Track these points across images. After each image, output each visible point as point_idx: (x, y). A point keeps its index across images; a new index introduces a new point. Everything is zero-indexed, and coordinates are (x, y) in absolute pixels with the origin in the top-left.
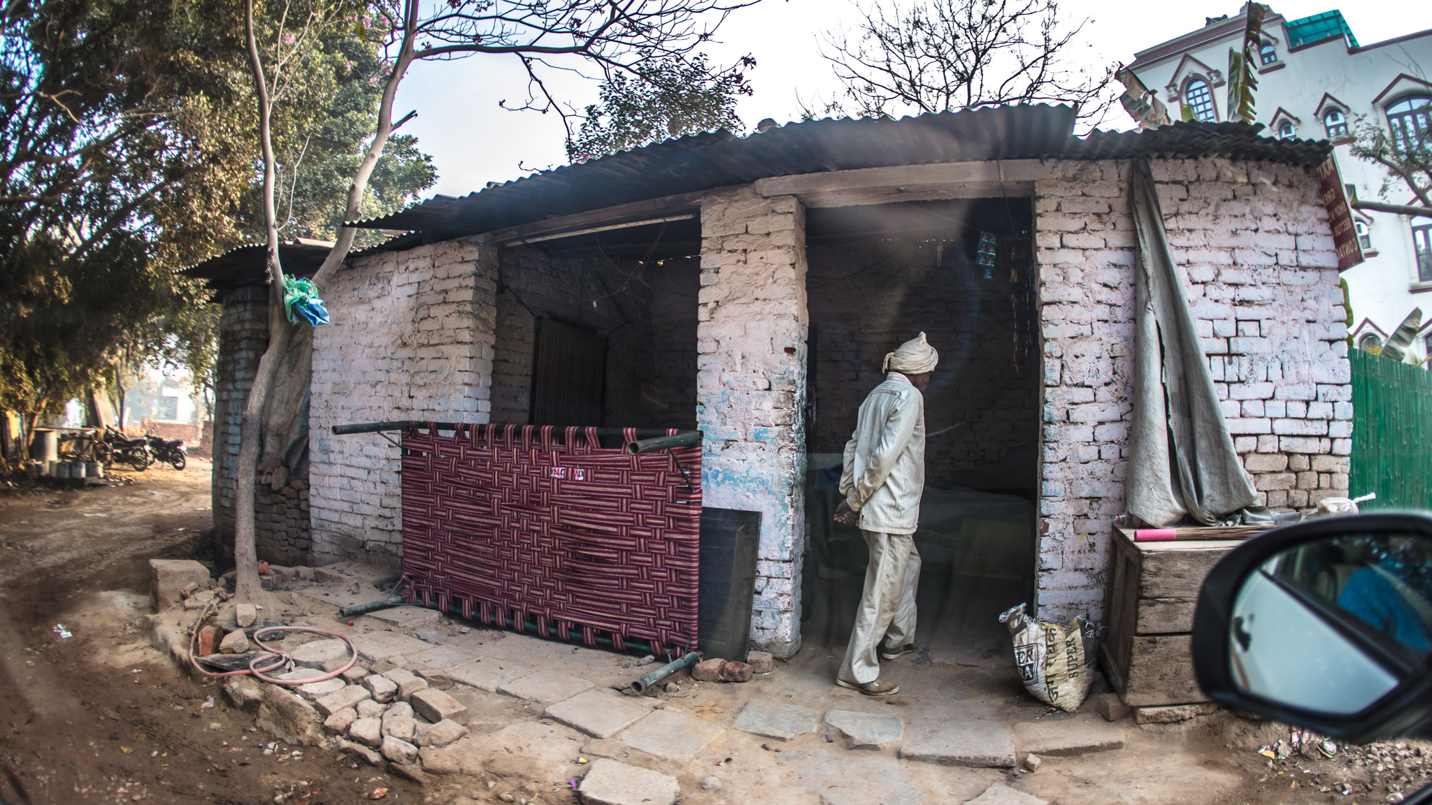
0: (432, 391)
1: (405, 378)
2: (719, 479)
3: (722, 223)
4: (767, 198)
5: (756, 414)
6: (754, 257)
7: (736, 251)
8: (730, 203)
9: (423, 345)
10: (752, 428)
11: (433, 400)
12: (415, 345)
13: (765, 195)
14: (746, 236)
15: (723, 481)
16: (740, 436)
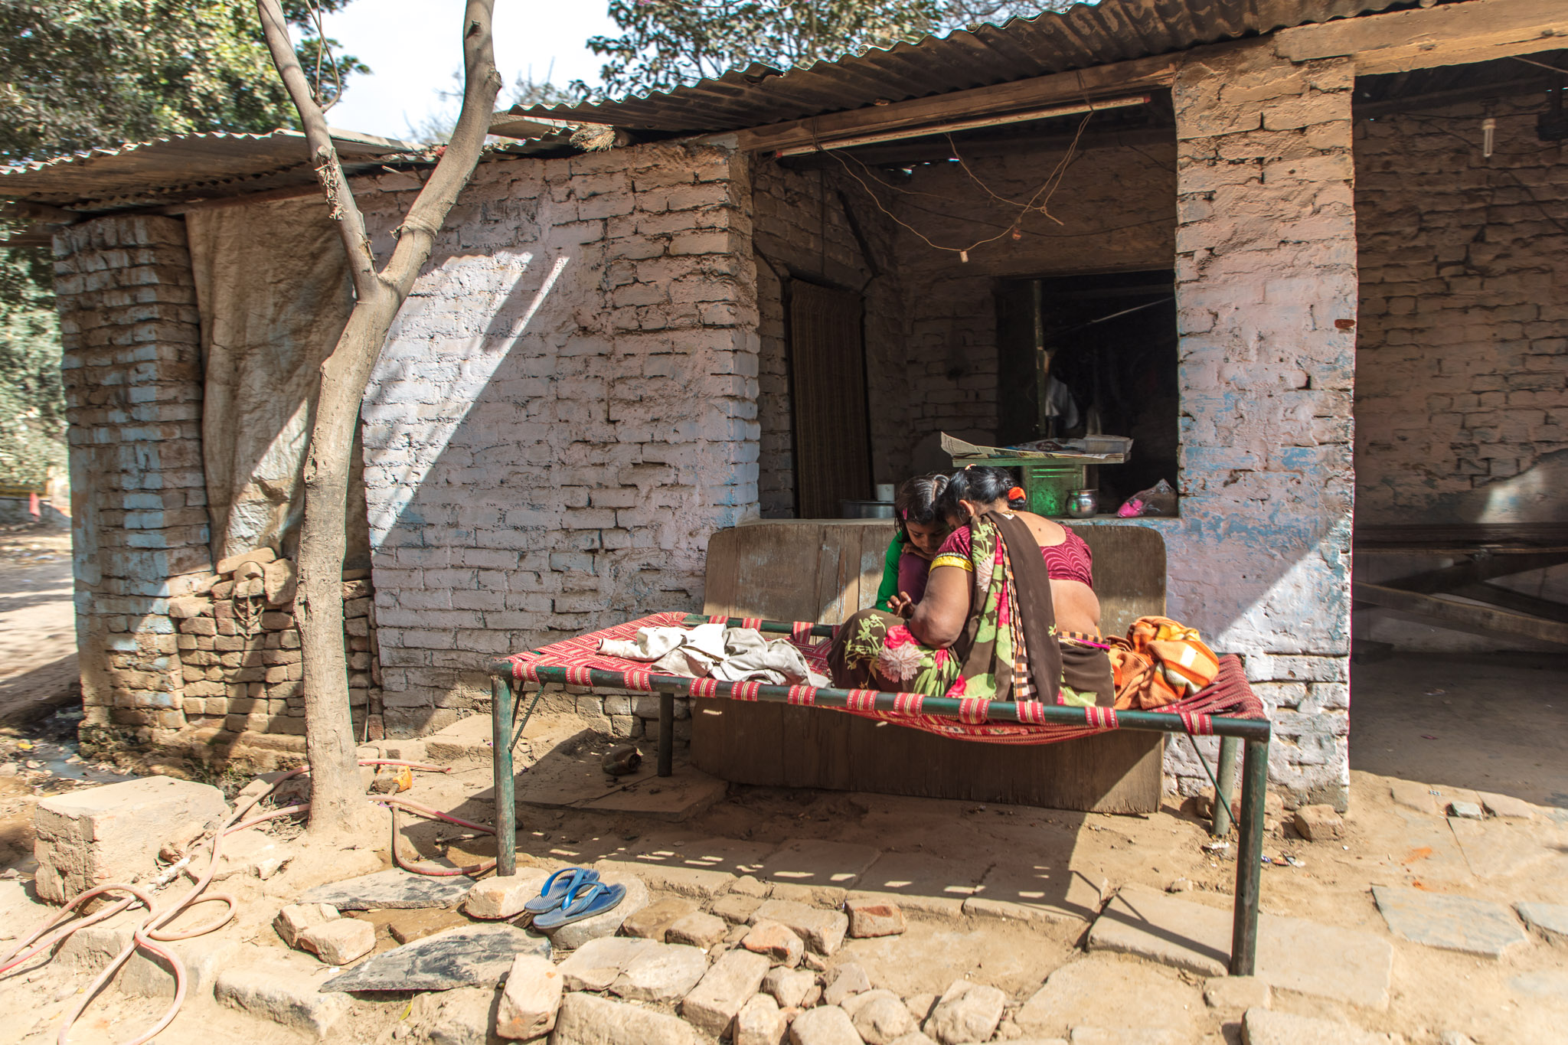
0: (657, 411)
1: (595, 390)
2: (1220, 531)
3: (1216, 112)
4: (1299, 64)
5: (1286, 427)
6: (1277, 172)
7: (1243, 161)
8: (1231, 75)
9: (629, 332)
10: (1279, 451)
11: (660, 425)
12: (610, 330)
13: (1295, 58)
14: (1260, 134)
15: (1228, 533)
16: (1257, 463)
